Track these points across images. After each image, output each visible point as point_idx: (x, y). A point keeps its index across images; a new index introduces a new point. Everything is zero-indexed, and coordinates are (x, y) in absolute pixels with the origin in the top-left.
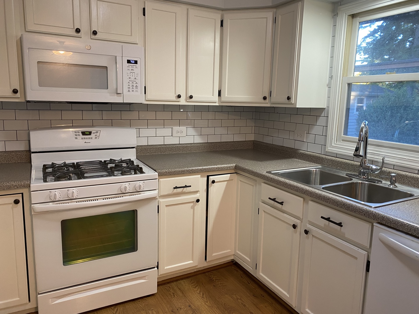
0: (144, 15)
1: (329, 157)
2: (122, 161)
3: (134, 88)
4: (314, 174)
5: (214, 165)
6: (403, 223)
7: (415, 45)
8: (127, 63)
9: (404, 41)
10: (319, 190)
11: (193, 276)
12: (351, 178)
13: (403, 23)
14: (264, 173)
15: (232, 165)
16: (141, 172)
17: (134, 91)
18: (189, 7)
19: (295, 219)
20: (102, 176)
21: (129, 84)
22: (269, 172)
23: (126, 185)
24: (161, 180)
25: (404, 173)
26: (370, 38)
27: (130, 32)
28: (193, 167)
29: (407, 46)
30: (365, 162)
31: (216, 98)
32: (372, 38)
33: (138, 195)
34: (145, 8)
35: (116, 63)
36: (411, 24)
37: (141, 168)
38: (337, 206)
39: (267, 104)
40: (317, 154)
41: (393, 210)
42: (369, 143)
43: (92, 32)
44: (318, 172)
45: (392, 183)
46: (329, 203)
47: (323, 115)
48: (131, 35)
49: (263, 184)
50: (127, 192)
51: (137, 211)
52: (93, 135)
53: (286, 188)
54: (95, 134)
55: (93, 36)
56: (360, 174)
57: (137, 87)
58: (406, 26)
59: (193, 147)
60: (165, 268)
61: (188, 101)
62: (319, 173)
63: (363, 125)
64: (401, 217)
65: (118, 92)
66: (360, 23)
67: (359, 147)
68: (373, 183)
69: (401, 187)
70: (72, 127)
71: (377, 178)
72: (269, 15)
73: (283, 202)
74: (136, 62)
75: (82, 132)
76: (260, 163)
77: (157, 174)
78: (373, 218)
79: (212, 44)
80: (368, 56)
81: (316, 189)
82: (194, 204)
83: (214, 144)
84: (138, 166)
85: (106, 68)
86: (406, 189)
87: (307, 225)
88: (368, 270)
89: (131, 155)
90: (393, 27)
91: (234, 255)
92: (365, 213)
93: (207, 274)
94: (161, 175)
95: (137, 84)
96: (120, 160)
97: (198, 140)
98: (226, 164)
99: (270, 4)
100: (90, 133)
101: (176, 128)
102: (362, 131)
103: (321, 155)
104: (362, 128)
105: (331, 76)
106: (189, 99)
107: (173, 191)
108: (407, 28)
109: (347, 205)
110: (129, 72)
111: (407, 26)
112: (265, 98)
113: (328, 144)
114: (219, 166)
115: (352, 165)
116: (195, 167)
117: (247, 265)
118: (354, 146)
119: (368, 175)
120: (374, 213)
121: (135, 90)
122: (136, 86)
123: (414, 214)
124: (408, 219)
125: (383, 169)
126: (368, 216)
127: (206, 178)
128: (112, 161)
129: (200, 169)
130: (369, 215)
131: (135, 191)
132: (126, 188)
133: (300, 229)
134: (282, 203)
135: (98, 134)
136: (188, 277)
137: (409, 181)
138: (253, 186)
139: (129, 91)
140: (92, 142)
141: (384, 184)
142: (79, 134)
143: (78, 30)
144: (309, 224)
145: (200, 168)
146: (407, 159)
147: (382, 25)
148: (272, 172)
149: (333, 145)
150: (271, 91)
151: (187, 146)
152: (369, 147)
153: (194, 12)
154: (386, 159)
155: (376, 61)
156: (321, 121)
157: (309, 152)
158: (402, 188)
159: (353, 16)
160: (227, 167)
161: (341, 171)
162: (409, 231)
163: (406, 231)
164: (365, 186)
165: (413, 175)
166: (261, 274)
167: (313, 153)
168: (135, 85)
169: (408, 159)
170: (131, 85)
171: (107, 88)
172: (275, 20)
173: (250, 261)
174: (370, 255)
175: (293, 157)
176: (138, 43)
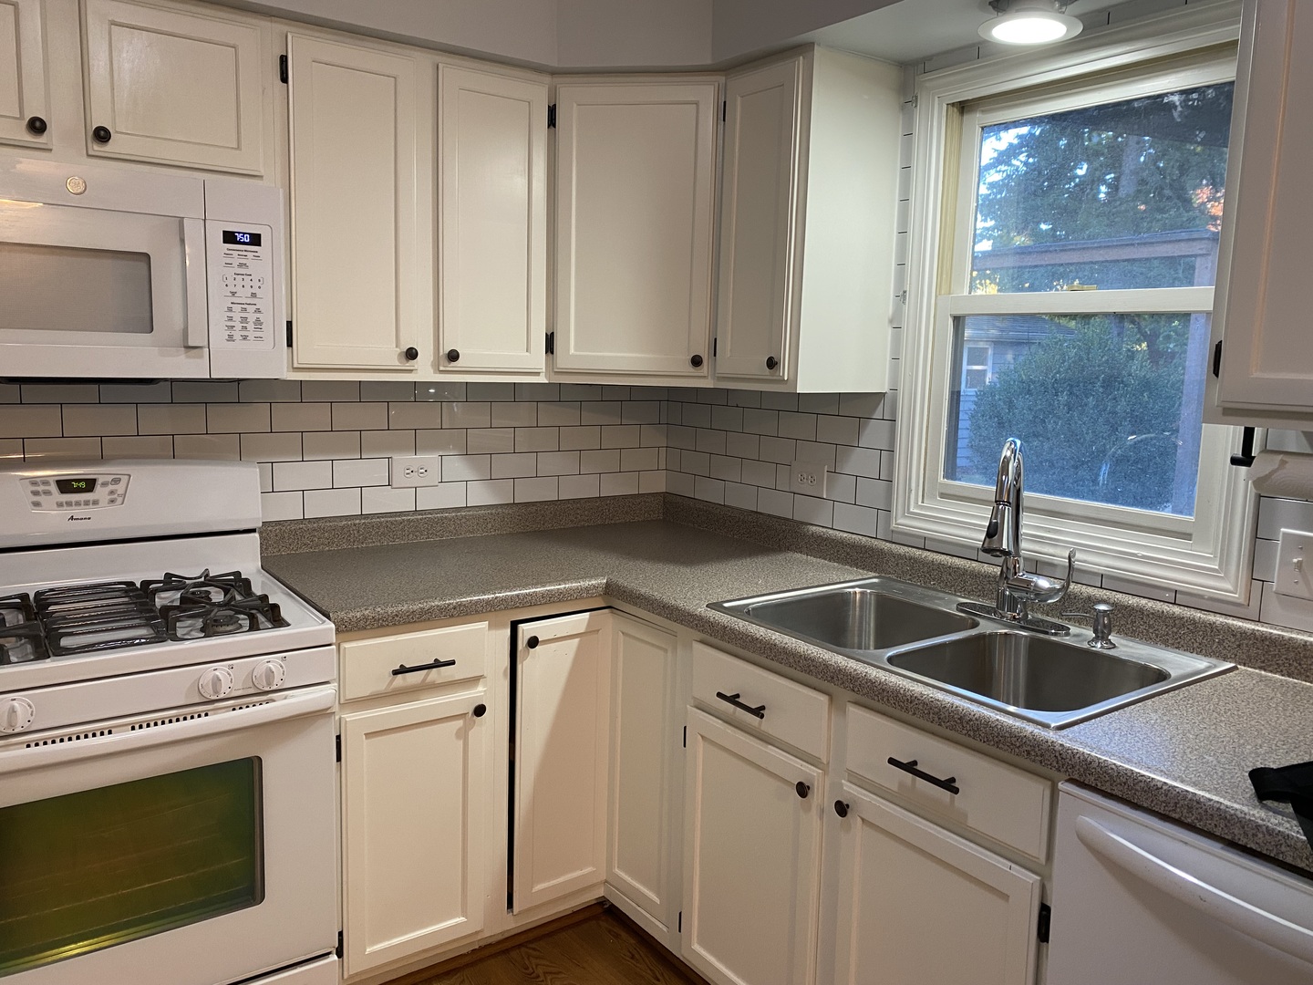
0: (284, 79)
1: (903, 550)
2: (209, 580)
3: (251, 326)
4: (857, 604)
5: (535, 585)
6: (1152, 784)
7: (1122, 193)
8: (224, 242)
9: (1093, 181)
10: (876, 667)
11: (467, 966)
12: (973, 619)
13: (1086, 130)
14: (702, 610)
15: (594, 582)
16: (277, 620)
17: (251, 337)
18: (442, 59)
19: (804, 763)
20: (128, 643)
21: (230, 314)
22: (717, 606)
23: (217, 673)
24: (347, 645)
25: (1132, 601)
26: (997, 172)
27: (235, 136)
28: (461, 595)
29: (1102, 196)
30: (1015, 566)
31: (538, 358)
32: (1003, 172)
33: (265, 706)
34: (286, 57)
35: (182, 241)
36: (1111, 133)
37: (276, 607)
38: (940, 725)
39: (703, 380)
40: (864, 539)
41: (1114, 734)
42: (1025, 504)
43: (91, 133)
44: (870, 599)
45: (1100, 635)
46: (914, 714)
47: (878, 414)
48: (238, 148)
49: (698, 647)
50: (222, 696)
51: (260, 759)
52: (100, 493)
53: (773, 659)
54: (111, 487)
55: (96, 147)
56: (1000, 606)
57: (262, 324)
58: (1095, 139)
59: (464, 520)
60: (369, 950)
61: (441, 368)
62: (873, 602)
63: (1009, 453)
64: (1142, 759)
65: (190, 344)
66: (983, 128)
67: (997, 523)
68: (1042, 636)
69: (1126, 646)
70: (25, 464)
71: (1053, 616)
72: (705, 93)
73: (763, 708)
74: (256, 240)
75: (58, 482)
76: (686, 571)
77: (333, 626)
78: (1055, 764)
79: (521, 182)
80: (993, 223)
81: (868, 664)
82: (465, 723)
83: (534, 508)
84: (264, 598)
85: (146, 257)
86: (1143, 652)
87: (842, 784)
88: (1043, 934)
89: (244, 558)
90: (1060, 139)
91: (606, 881)
92: (1029, 748)
93: (514, 954)
94: (347, 629)
95: (258, 315)
96: (200, 577)
97: (480, 496)
98: (577, 579)
99: (707, 60)
100: (90, 485)
101: (404, 459)
102: (1005, 470)
103: (876, 542)
104: (1006, 461)
105: (902, 292)
106: (446, 362)
107: (391, 682)
108: (1099, 143)
109: (971, 720)
110: (230, 272)
111: (1098, 139)
112: (696, 361)
113: (897, 507)
114: (553, 588)
115: (975, 575)
116: (469, 595)
117: (648, 916)
118: (983, 517)
119: (1025, 608)
120: (1057, 748)
121: (251, 334)
122: (258, 322)
123: (1181, 747)
124: (1164, 765)
125: (1072, 586)
126: (1039, 758)
127: (508, 632)
128: (170, 582)
129: (488, 602)
130: (1042, 755)
131: (252, 691)
132: (217, 681)
133: (822, 797)
134: (759, 712)
135: (120, 488)
136: (448, 974)
137: (1150, 626)
138: (666, 651)
139: (231, 338)
140: (99, 516)
141: (1075, 639)
142: (47, 488)
143: (38, 124)
144: (851, 782)
145: (486, 597)
146: (1138, 557)
147: (1032, 135)
148: (726, 605)
149: (911, 510)
150: (716, 339)
151: (442, 518)
152: (1026, 519)
153: (457, 76)
154: (1078, 556)
155: (1018, 238)
156: (873, 434)
157: (837, 533)
158: (1133, 651)
159: (963, 107)
160: (580, 590)
161: (941, 595)
162: (1171, 808)
163: (1162, 809)
164: (1017, 645)
165: (1159, 606)
166: (696, 947)
167: (850, 535)
168: (252, 317)
169: (1144, 557)
170: (237, 316)
171: (149, 329)
172: (723, 112)
173: (658, 901)
174: (1048, 887)
175: (788, 549)
176: (262, 173)
